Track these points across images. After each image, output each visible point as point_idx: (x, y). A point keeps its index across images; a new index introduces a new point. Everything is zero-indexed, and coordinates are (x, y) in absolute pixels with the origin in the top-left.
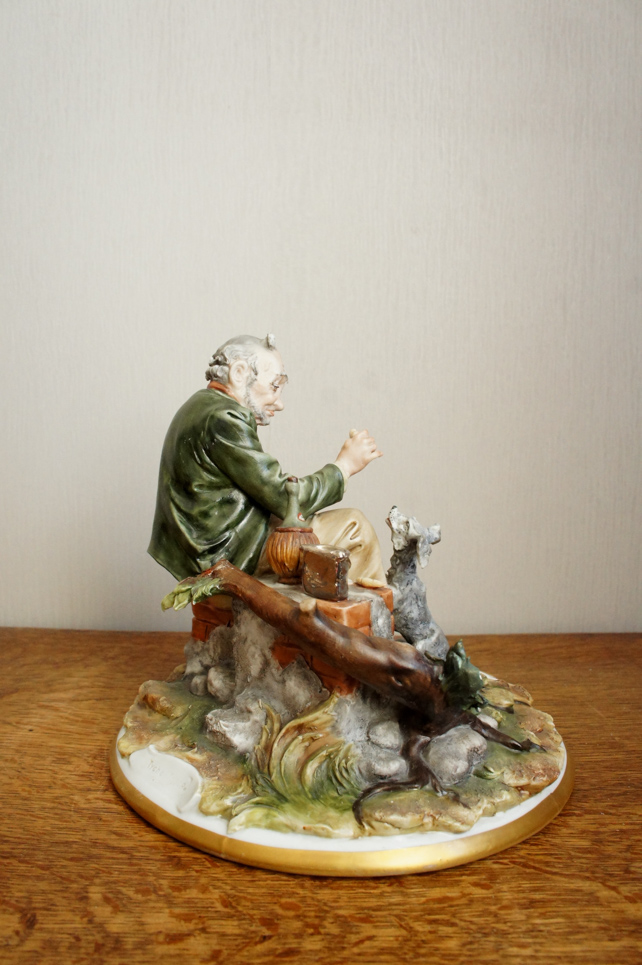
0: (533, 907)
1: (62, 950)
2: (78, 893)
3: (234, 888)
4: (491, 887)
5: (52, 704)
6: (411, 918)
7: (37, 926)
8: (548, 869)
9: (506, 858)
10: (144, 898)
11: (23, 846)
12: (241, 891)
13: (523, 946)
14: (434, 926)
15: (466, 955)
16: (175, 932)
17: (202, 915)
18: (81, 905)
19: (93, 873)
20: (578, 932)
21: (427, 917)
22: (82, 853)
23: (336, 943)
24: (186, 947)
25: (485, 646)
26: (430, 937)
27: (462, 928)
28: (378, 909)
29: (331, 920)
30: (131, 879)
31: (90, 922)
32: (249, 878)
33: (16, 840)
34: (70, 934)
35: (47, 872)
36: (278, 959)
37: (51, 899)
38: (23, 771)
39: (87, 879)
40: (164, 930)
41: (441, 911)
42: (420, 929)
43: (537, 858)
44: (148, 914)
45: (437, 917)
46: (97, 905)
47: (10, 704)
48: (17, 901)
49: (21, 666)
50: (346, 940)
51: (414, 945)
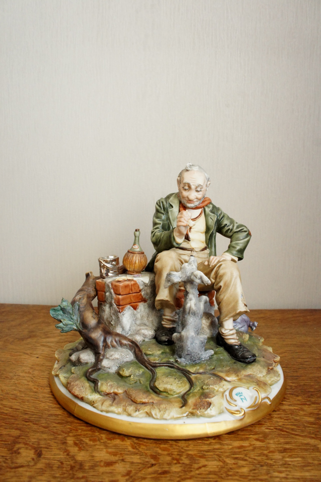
0: (286, 452)
1: (54, 468)
2: (62, 440)
4: (265, 441)
5: (48, 344)
6: (224, 456)
7: (42, 456)
8: (293, 432)
9: (272, 426)
10: (94, 444)
11: (34, 416)
12: (141, 441)
13: (280, 472)
14: (236, 460)
15: (252, 476)
16: (109, 461)
17: (122, 453)
18: (63, 446)
19: (69, 430)
20: (308, 466)
21: (233, 456)
22: (63, 420)
23: (187, 469)
24: (115, 469)
25: (262, 315)
26: (234, 466)
27: (250, 462)
28: (209, 451)
29: (185, 457)
30: (87, 434)
31: (68, 455)
33: (33, 413)
34: (58, 461)
35: (47, 429)
36: (159, 476)
37: (49, 443)
38: (34, 378)
39: (66, 433)
40: (103, 460)
41: (239, 453)
42: (229, 462)
43: (287, 426)
44: (95, 452)
45: (237, 456)
46: (71, 446)
47: (27, 344)
48: (33, 444)
49: (32, 325)
50: (192, 467)
51: (226, 470)
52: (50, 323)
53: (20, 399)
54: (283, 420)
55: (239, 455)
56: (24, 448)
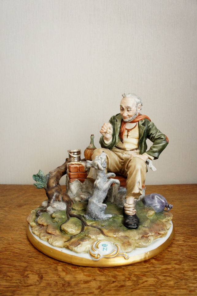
0: (195, 271)
1: (52, 286)
2: (54, 268)
4: (181, 265)
6: (158, 275)
7: (44, 279)
9: (184, 255)
10: (75, 270)
11: (35, 254)
13: (194, 283)
14: (165, 277)
15: (176, 287)
16: (86, 280)
17: (94, 275)
18: (56, 272)
21: (162, 274)
23: (136, 283)
24: (90, 285)
25: (167, 188)
26: (164, 281)
27: (174, 278)
28: (147, 272)
29: (133, 276)
31: (59, 277)
34: (53, 281)
35: (44, 262)
36: (119, 288)
37: (46, 270)
39: (56, 264)
40: (82, 280)
41: (166, 272)
42: (161, 278)
43: (193, 255)
44: (77, 275)
46: (61, 272)
47: (24, 209)
48: (36, 271)
49: (25, 197)
50: (139, 282)
51: (160, 283)
52: (36, 196)
53: (24, 243)
54: (190, 252)
55: (165, 273)
56: (30, 273)
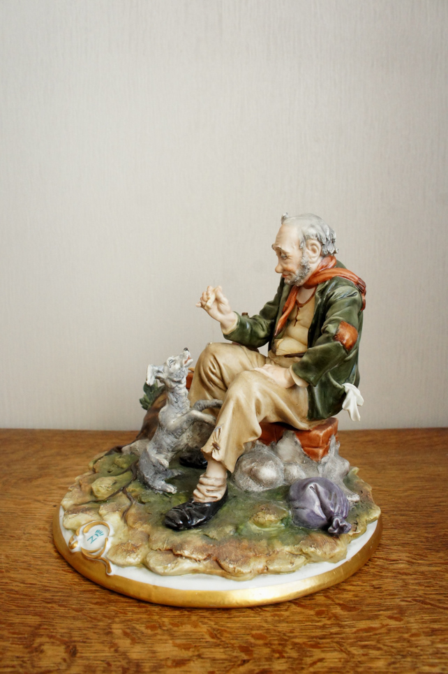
0: (435, 635)
2: (105, 629)
3: (216, 624)
4: (402, 620)
6: (348, 644)
7: (78, 655)
8: (440, 605)
9: (410, 597)
10: (152, 633)
11: (60, 594)
12: (222, 626)
13: (433, 665)
14: (365, 650)
16: (178, 658)
17: (197, 645)
18: (108, 639)
19: (113, 613)
21: (359, 643)
22: (104, 599)
23: (297, 665)
24: (188, 670)
25: (369, 438)
26: (363, 658)
27: (386, 652)
28: (323, 637)
29: (291, 647)
30: (141, 618)
31: (116, 651)
32: (226, 616)
33: (56, 589)
34: (102, 661)
35: (80, 613)
37: (86, 634)
39: (109, 618)
40: (170, 657)
41: (368, 638)
42: (355, 652)
43: (431, 596)
44: (157, 645)
45: (366, 643)
46: (119, 638)
47: (37, 486)
48: (61, 636)
49: (41, 458)
50: (303, 661)
51: (353, 665)
52: (66, 455)
53: (35, 569)
54: (423, 588)
55: (366, 641)
56: (48, 643)
